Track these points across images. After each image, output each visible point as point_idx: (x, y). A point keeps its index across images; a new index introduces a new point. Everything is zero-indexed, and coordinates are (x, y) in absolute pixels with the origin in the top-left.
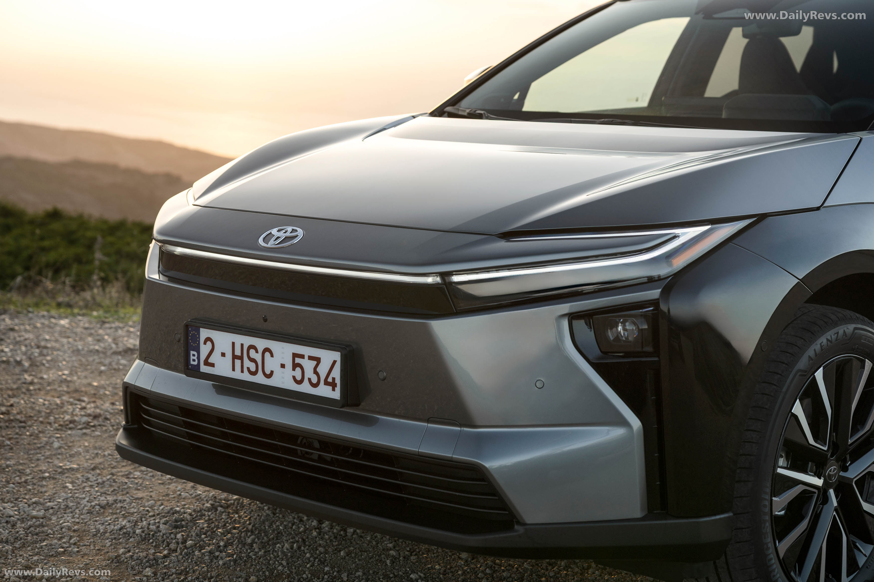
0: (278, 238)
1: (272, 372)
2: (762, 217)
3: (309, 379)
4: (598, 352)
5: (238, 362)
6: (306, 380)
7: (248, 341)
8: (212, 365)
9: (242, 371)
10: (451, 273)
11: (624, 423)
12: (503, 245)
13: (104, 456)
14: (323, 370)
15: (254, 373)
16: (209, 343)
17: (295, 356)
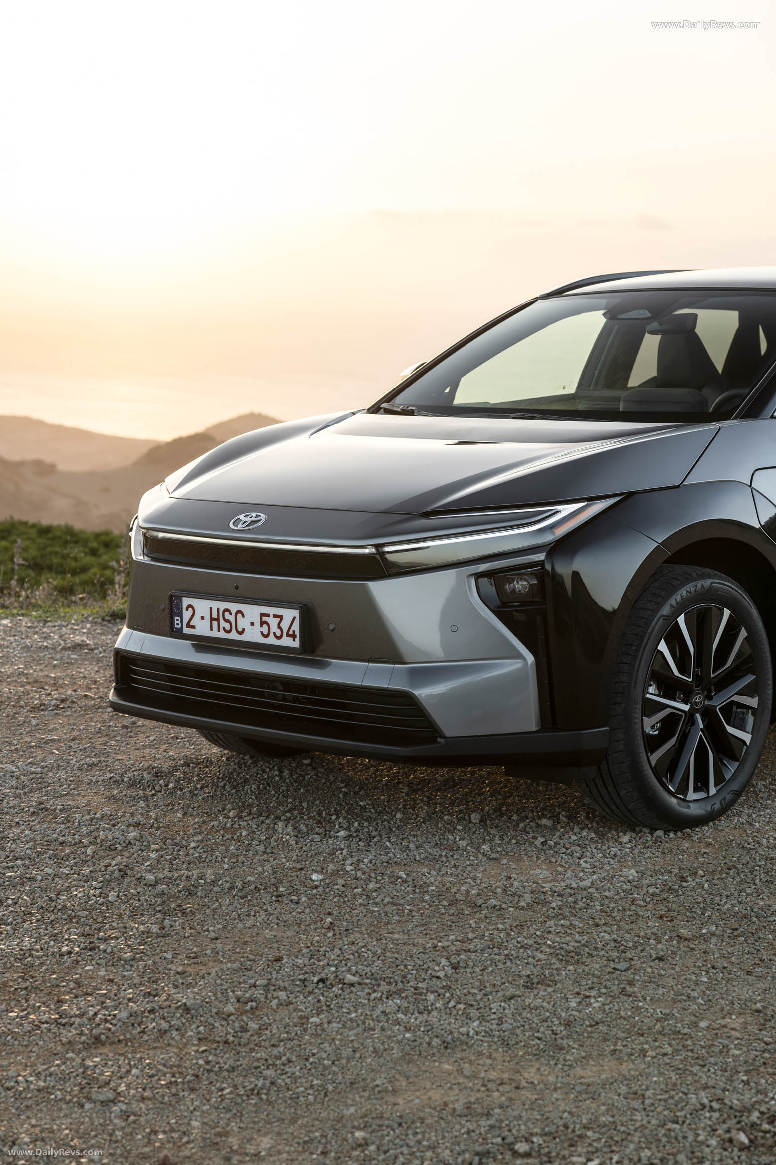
0: (245, 522)
1: (244, 630)
2: (631, 494)
3: (274, 634)
4: (499, 602)
5: (215, 624)
6: (272, 634)
7: (223, 605)
8: (194, 627)
9: (219, 631)
10: (383, 545)
11: (520, 656)
12: (423, 522)
13: (80, 730)
14: (285, 625)
15: (229, 632)
16: (190, 609)
17: (262, 615)
